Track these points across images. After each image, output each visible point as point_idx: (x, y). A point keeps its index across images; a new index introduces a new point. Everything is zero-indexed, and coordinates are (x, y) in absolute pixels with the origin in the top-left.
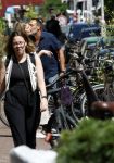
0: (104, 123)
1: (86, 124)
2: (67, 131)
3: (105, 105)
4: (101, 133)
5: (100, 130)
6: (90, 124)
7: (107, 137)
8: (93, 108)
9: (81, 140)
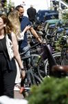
0: (61, 80)
1: (48, 81)
2: (35, 86)
3: (61, 68)
4: (59, 87)
5: (58, 85)
6: (51, 81)
7: (63, 90)
8: (53, 70)
9: (45, 92)
